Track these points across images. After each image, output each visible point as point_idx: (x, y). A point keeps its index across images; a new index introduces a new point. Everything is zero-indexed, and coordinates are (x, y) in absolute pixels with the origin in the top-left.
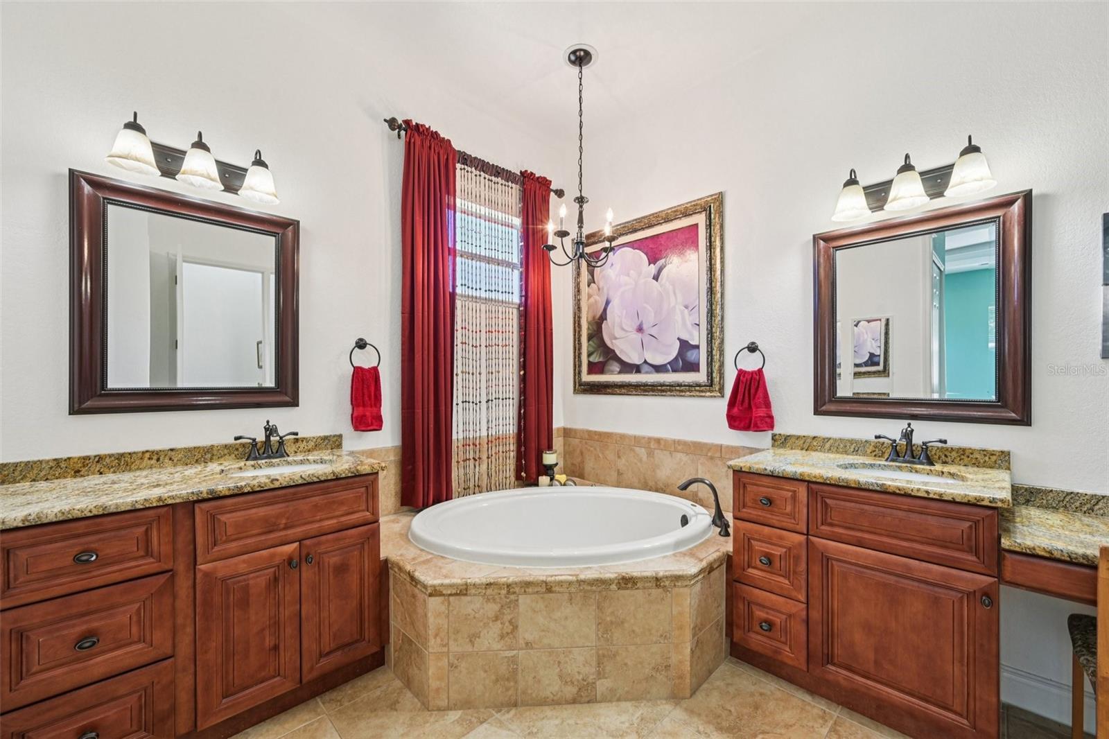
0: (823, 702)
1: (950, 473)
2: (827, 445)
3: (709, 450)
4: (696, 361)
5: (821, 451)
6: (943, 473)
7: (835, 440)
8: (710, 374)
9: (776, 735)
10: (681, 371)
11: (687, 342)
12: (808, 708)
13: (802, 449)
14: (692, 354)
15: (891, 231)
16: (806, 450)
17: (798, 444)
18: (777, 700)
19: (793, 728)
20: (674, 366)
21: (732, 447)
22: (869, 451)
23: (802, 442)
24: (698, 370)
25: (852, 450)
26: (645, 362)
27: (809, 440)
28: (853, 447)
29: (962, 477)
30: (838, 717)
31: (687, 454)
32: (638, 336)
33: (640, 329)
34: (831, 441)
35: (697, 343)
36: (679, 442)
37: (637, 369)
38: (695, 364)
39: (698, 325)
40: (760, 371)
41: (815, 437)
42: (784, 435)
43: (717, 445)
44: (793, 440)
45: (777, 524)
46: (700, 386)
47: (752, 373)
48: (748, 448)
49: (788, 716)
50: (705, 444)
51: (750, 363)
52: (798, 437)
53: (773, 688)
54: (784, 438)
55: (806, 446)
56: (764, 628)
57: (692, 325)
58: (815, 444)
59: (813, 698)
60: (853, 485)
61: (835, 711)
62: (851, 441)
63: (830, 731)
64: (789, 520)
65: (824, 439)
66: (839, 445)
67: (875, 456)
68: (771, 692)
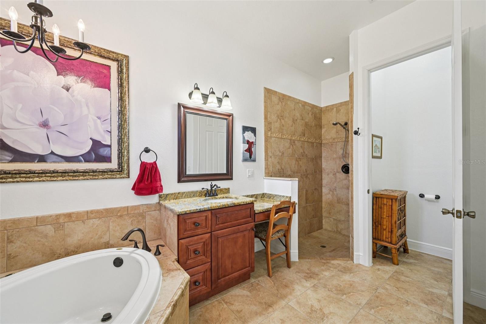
0: (213, 298)
1: (226, 197)
2: (184, 195)
3: (119, 211)
4: (108, 155)
5: (181, 198)
6: (224, 197)
7: (187, 193)
8: (120, 164)
9: (222, 322)
10: (94, 162)
11: (100, 142)
12: (214, 304)
13: (174, 199)
14: (105, 151)
15: (205, 113)
16: (176, 199)
17: (172, 197)
18: (206, 312)
19: (221, 314)
20: (86, 158)
21: (136, 206)
22: (198, 195)
23: (174, 196)
24: (110, 162)
25: (192, 195)
26: (52, 153)
27: (177, 195)
28: (193, 194)
29: (230, 197)
30: (221, 298)
31: (100, 218)
32: (44, 131)
33: (45, 125)
34: (185, 193)
35: (109, 144)
36: (92, 212)
37: (42, 159)
38: (107, 157)
39: (110, 132)
40: (155, 163)
41: (179, 193)
42: (166, 194)
43: (125, 207)
44: (170, 196)
45: (200, 233)
46: (112, 171)
47: (151, 164)
48: (145, 205)
49: (215, 313)
50: (115, 209)
51: (148, 158)
52: (172, 194)
53: (199, 310)
54: (165, 195)
55: (175, 198)
56: (198, 284)
57: (104, 131)
58: (179, 196)
59: (210, 300)
60: (227, 206)
61: (218, 298)
62: (192, 192)
63: (226, 304)
64: (205, 229)
65: (183, 193)
66: (188, 194)
67: (200, 196)
68: (201, 312)
